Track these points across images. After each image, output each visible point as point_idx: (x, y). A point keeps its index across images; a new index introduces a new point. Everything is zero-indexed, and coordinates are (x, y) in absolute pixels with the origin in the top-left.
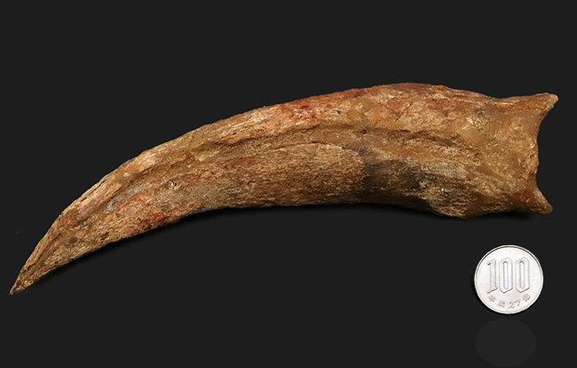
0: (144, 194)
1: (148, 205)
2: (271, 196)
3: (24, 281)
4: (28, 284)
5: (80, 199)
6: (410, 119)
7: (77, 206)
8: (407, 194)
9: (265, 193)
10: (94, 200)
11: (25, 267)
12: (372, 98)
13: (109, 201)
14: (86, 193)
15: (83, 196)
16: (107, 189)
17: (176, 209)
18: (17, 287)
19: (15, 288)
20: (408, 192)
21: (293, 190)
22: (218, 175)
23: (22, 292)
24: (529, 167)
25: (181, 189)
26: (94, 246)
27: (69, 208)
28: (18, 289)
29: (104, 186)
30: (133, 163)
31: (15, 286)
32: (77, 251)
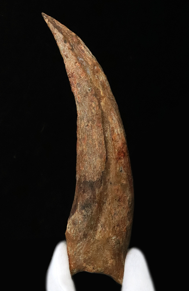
0: (86, 75)
1: (81, 77)
2: (82, 136)
3: (47, 19)
4: (47, 21)
5: (85, 46)
6: (116, 207)
7: (82, 45)
8: (79, 203)
9: (83, 133)
10: (84, 52)
11: (55, 20)
12: (128, 188)
13: (83, 59)
14: (88, 48)
15: (86, 47)
16: (89, 58)
17: (78, 90)
18: (46, 16)
19: (45, 16)
20: (80, 204)
21: (84, 147)
22: (93, 111)
23: (43, 18)
24: (89, 267)
25: (87, 93)
26: (62, 52)
27: (81, 40)
28: (44, 16)
29: (90, 57)
30: (101, 70)
31: (46, 15)
32: (60, 43)
